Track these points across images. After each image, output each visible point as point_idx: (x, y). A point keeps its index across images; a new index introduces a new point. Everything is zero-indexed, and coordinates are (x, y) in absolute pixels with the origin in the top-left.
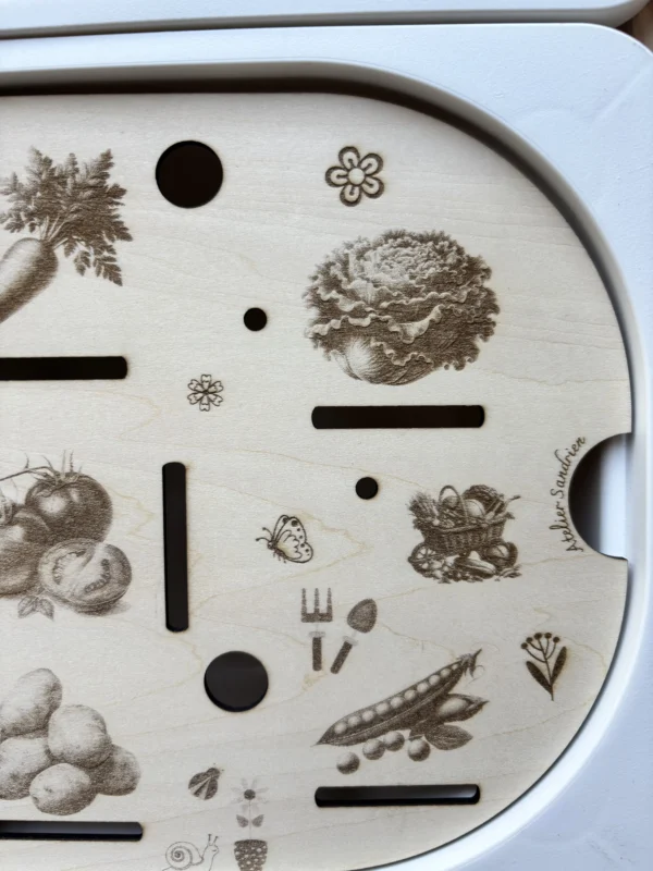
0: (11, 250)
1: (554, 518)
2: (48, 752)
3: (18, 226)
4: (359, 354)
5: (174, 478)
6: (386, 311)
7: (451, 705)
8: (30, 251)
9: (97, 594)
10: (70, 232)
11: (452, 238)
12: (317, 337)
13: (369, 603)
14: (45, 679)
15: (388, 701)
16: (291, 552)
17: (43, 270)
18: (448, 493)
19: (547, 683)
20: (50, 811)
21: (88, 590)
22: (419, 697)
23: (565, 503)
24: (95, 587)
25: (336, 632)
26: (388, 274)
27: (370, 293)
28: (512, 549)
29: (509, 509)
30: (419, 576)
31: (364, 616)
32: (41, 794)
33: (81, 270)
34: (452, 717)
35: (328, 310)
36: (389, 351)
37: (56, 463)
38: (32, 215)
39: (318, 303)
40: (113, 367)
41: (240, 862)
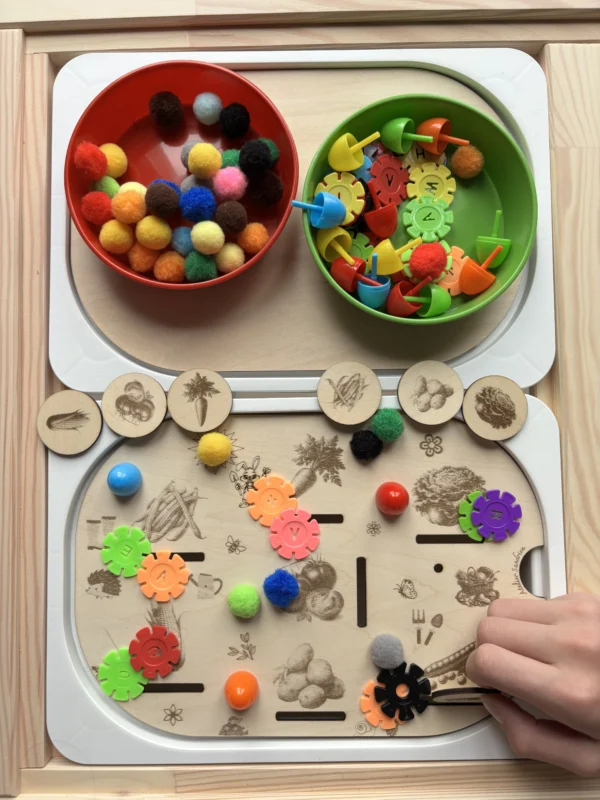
0: (299, 472)
1: (514, 580)
2: (307, 680)
3: (301, 464)
4: (434, 514)
5: (361, 563)
6: (444, 497)
8: (306, 473)
9: (329, 612)
10: (321, 466)
11: (470, 469)
12: (417, 507)
13: (438, 615)
14: (307, 648)
15: (448, 657)
16: (408, 595)
17: (311, 480)
18: (471, 570)
20: (303, 706)
21: (326, 610)
22: (461, 656)
23: (518, 574)
24: (329, 608)
25: (427, 627)
26: (444, 483)
27: (438, 490)
28: (497, 593)
29: (495, 577)
30: (460, 604)
31: (438, 621)
32: (303, 699)
33: (326, 480)
35: (422, 497)
36: (446, 513)
37: (314, 557)
38: (307, 459)
39: (417, 493)
40: (337, 519)
41: (387, 731)
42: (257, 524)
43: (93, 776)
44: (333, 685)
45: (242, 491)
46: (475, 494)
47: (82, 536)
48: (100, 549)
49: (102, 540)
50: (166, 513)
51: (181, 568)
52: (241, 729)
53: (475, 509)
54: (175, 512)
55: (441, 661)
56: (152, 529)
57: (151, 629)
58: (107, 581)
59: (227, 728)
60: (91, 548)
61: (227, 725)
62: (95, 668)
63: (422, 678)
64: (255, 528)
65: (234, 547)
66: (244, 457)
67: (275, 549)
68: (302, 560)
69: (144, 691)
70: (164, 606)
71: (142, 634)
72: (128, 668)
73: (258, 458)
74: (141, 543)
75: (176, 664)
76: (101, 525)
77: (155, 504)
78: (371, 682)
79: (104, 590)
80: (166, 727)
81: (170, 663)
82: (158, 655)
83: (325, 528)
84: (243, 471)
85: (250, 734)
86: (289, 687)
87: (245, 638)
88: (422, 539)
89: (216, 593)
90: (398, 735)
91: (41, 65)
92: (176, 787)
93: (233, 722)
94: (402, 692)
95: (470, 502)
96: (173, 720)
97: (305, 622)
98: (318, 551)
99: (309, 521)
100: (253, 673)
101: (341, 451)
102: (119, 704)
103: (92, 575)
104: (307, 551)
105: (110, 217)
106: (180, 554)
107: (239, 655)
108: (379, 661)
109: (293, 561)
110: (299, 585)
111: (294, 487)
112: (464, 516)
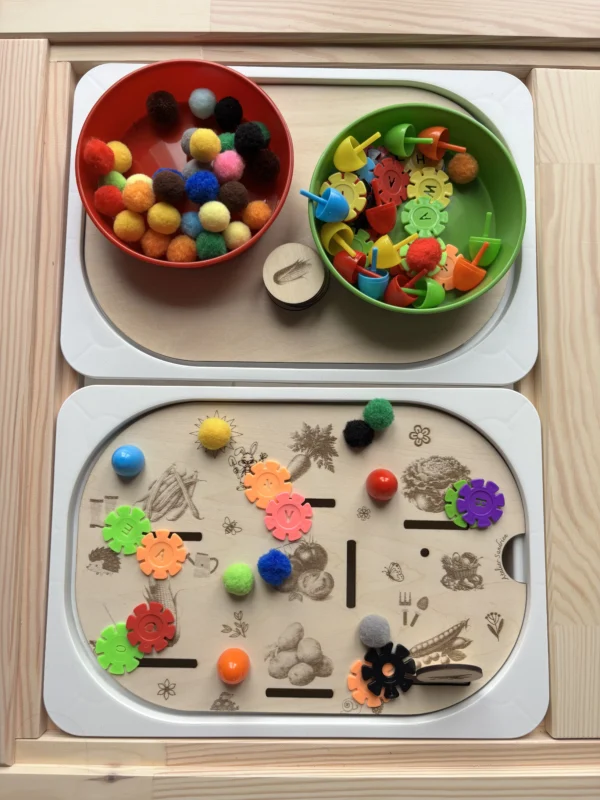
0: (295, 458)
1: (496, 566)
2: (297, 658)
3: (297, 450)
4: (422, 501)
5: (351, 546)
6: (432, 485)
7: (458, 642)
8: (301, 459)
9: (320, 592)
10: (317, 452)
11: (457, 458)
12: (406, 494)
13: (425, 598)
14: (297, 627)
15: (433, 639)
16: (396, 578)
17: (305, 466)
18: (456, 555)
19: (496, 633)
20: (296, 684)
21: (317, 590)
22: (445, 638)
23: (500, 560)
24: (320, 589)
25: (412, 610)
26: (431, 471)
27: (426, 478)
28: (481, 578)
29: (479, 562)
30: (445, 588)
31: (423, 604)
32: (293, 676)
33: (320, 467)
34: (459, 647)
35: (410, 484)
36: (433, 500)
37: (307, 539)
38: (302, 446)
39: (406, 481)
40: (330, 503)
41: (373, 708)
42: (254, 506)
43: (87, 748)
44: (322, 664)
45: (240, 474)
46: (460, 483)
47: (85, 514)
48: (102, 527)
49: (104, 518)
50: (166, 494)
51: (179, 547)
52: (232, 704)
53: (460, 496)
54: (176, 493)
55: (426, 642)
56: (153, 509)
57: (148, 605)
58: (108, 558)
59: (219, 703)
60: (93, 526)
61: (218, 701)
62: (92, 643)
63: (408, 658)
64: (251, 509)
65: (230, 528)
66: (242, 443)
67: (270, 531)
68: (295, 541)
69: (139, 666)
70: (161, 583)
71: (139, 610)
72: (125, 643)
73: (256, 444)
74: (142, 522)
75: (171, 639)
76: (103, 504)
77: (157, 485)
78: (358, 661)
79: (105, 567)
80: (160, 701)
81: (165, 638)
82: (154, 631)
83: (318, 512)
84: (241, 455)
85: (241, 710)
86: (280, 665)
87: (238, 615)
88: (409, 524)
89: (212, 572)
90: (383, 712)
91: (63, 72)
92: (167, 760)
93: (224, 698)
94: (388, 671)
95: (455, 490)
96: (167, 694)
97: (297, 601)
98: (311, 533)
99: (303, 504)
100: (246, 651)
101: (334, 439)
102: (114, 677)
103: (93, 552)
104: (301, 533)
105: (122, 208)
106: (179, 534)
107: (232, 633)
108: (366, 640)
109: (287, 542)
110: (292, 566)
111: (289, 473)
112: (450, 503)
